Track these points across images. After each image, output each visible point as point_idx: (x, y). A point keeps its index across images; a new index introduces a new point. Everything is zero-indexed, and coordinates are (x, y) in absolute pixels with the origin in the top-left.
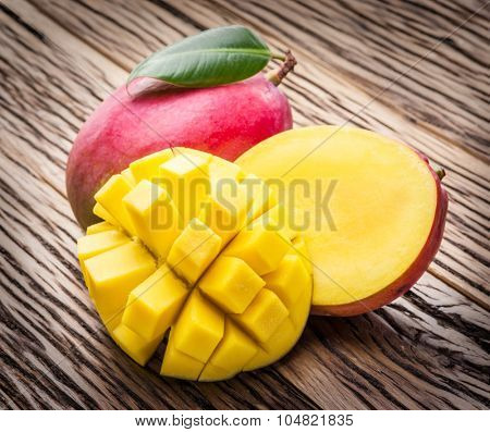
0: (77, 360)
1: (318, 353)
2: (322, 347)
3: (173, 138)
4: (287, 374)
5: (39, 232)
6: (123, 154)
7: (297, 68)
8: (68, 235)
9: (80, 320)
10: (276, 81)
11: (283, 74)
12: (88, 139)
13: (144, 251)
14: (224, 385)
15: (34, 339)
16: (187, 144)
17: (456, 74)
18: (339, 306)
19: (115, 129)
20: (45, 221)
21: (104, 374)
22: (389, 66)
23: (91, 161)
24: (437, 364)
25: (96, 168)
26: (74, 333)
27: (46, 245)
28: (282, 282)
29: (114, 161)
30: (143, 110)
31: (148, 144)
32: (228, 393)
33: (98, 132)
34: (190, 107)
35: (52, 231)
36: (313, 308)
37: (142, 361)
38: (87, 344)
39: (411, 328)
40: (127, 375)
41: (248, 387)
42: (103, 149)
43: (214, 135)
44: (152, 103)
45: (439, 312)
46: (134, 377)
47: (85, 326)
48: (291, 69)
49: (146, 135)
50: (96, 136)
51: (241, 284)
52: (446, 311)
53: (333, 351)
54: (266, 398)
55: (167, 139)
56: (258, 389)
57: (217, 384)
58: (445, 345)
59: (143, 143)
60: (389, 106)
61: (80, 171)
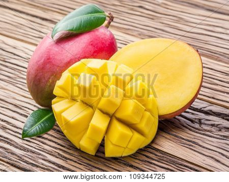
0: (64, 159)
1: (164, 136)
2: (164, 133)
3: (78, 56)
4: (156, 147)
5: (15, 110)
6: (58, 66)
7: (114, 20)
8: (29, 109)
9: (56, 143)
10: (107, 27)
11: (109, 23)
12: (39, 63)
13: (85, 105)
14: (132, 156)
15: (40, 154)
16: (85, 57)
17: (152, 19)
18: (170, 114)
19: (51, 56)
20: (15, 105)
21: (79, 162)
22: (124, 20)
23: (43, 72)
24: (214, 130)
25: (46, 75)
26: (56, 148)
27: (21, 114)
28: (150, 107)
29: (54, 70)
30: (62, 46)
31: (69, 60)
32: (136, 159)
33: (43, 59)
34: (82, 41)
35: (21, 109)
36: (160, 117)
37: (93, 153)
38: (64, 151)
39: (195, 119)
40: (89, 160)
41: (144, 155)
42: (48, 66)
43: (95, 52)
44: (66, 42)
45: (202, 111)
46: (93, 160)
47: (59, 144)
48: (112, 21)
49: (67, 56)
50: (42, 61)
51: (137, 111)
52: (205, 109)
53: (169, 134)
54: (154, 158)
55: (76, 57)
56: (148, 155)
57: (129, 156)
58: (213, 123)
59: (66, 60)
60: (133, 35)
61: (38, 77)
